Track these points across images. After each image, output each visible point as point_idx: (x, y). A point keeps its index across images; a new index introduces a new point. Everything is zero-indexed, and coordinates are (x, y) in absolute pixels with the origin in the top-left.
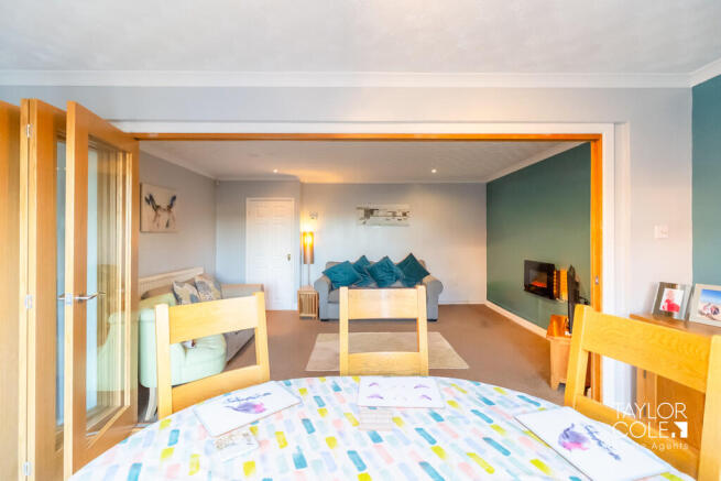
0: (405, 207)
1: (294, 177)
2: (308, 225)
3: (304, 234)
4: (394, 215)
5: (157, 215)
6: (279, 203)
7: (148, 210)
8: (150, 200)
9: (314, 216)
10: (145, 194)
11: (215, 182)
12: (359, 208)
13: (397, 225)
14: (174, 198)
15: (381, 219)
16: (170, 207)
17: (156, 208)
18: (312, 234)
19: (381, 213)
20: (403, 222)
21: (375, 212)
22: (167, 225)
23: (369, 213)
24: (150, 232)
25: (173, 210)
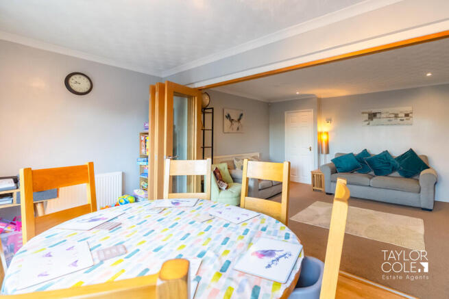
0: (407, 109)
1: (314, 95)
2: (324, 127)
3: (321, 133)
4: (396, 116)
5: (232, 124)
6: (303, 114)
7: (227, 122)
8: (228, 116)
9: (329, 120)
10: (226, 114)
11: (268, 103)
12: (363, 113)
13: (399, 124)
14: (242, 115)
15: (382, 121)
16: (239, 120)
17: (232, 120)
18: (327, 133)
19: (383, 116)
20: (405, 121)
21: (378, 116)
22: (238, 129)
23: (372, 116)
24: (228, 133)
25: (241, 121)
